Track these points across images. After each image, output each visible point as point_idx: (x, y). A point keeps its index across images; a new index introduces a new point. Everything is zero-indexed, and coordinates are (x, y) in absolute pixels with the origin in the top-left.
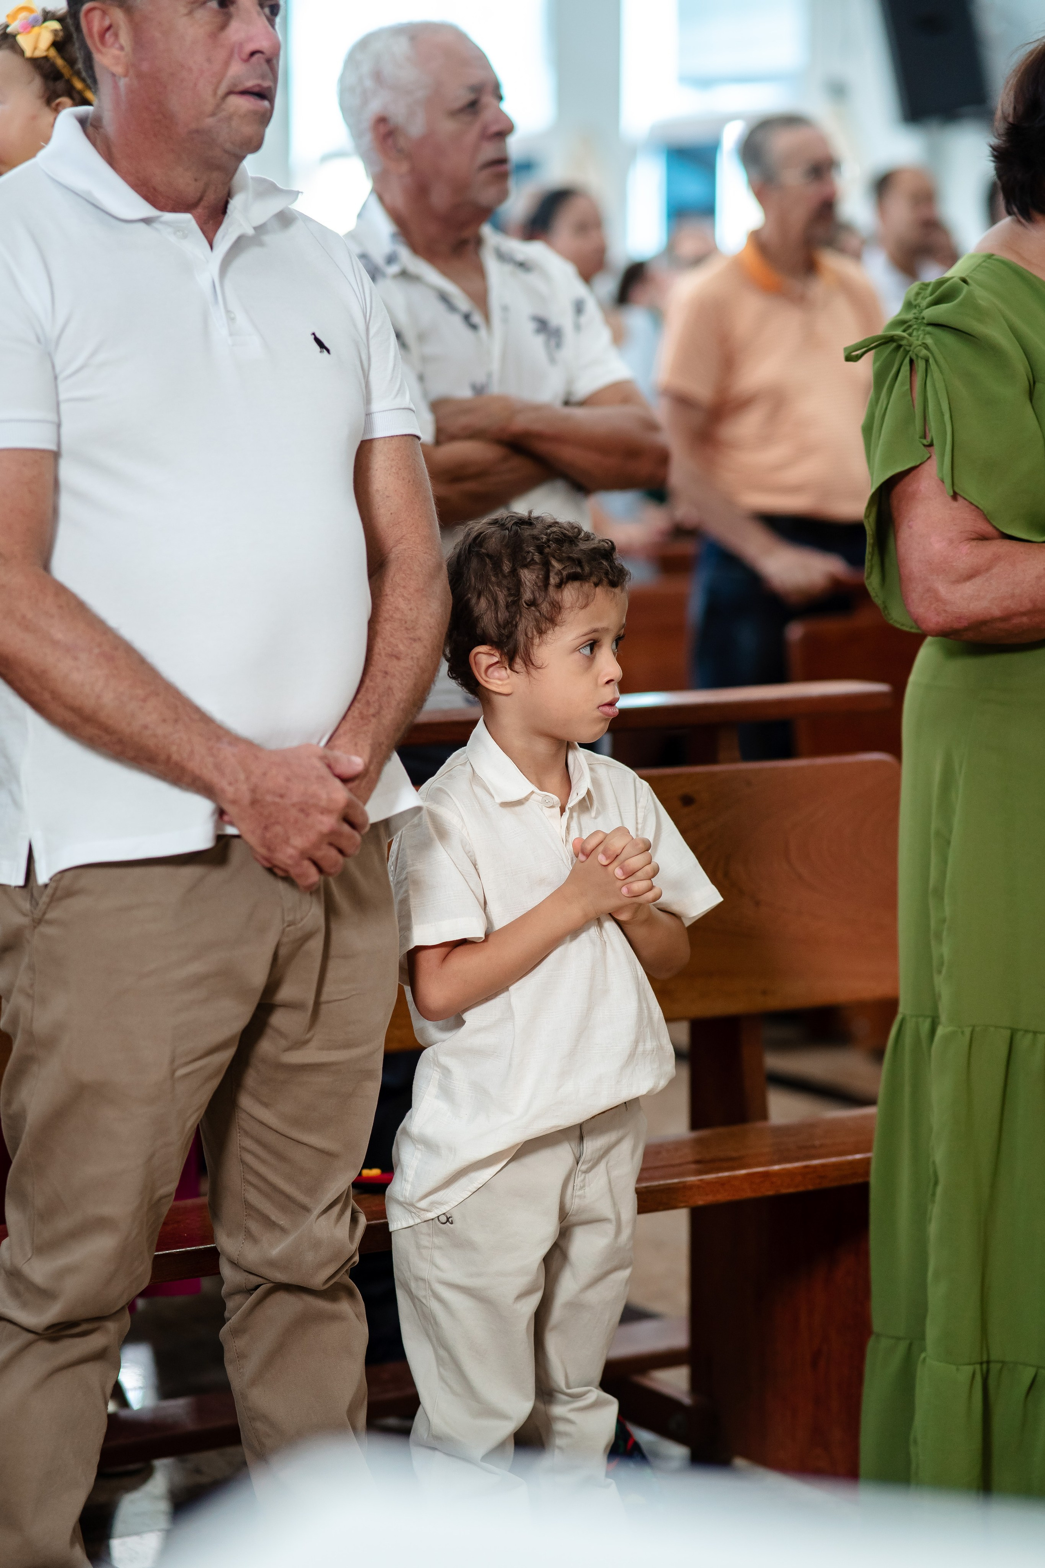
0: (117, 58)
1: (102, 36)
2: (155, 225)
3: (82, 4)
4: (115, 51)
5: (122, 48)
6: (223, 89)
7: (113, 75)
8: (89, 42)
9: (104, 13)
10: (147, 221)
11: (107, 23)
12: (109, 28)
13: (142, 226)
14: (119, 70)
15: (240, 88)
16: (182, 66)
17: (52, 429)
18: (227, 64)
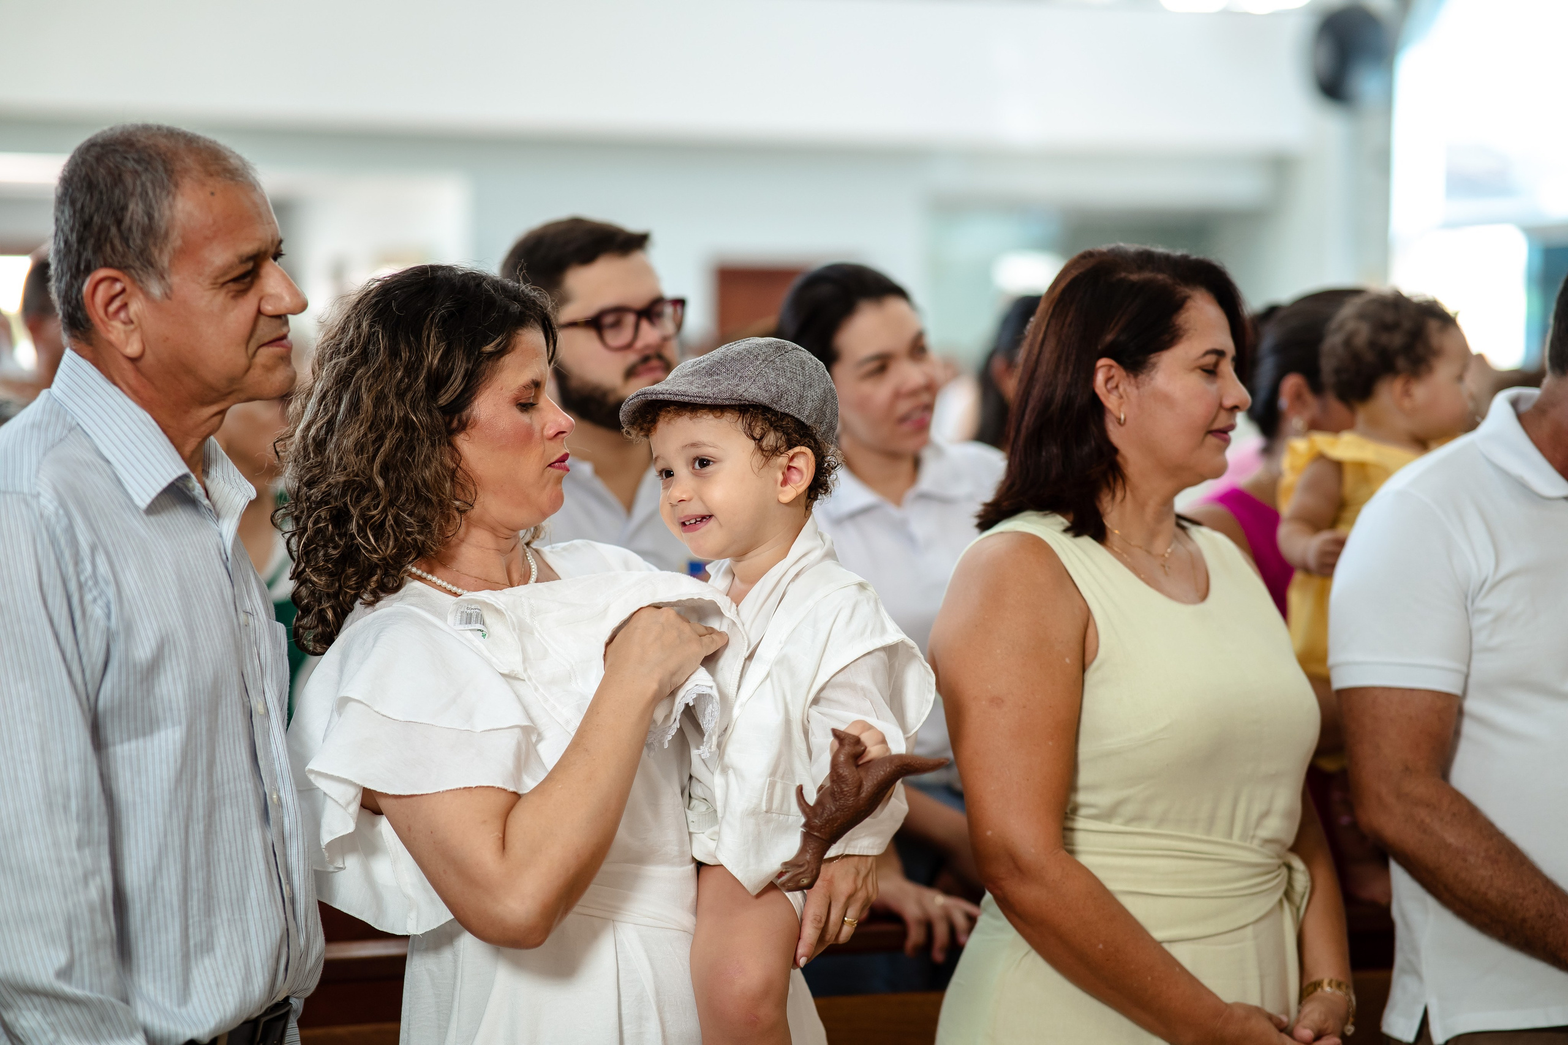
13: (1562, 503)
17: (1462, 678)
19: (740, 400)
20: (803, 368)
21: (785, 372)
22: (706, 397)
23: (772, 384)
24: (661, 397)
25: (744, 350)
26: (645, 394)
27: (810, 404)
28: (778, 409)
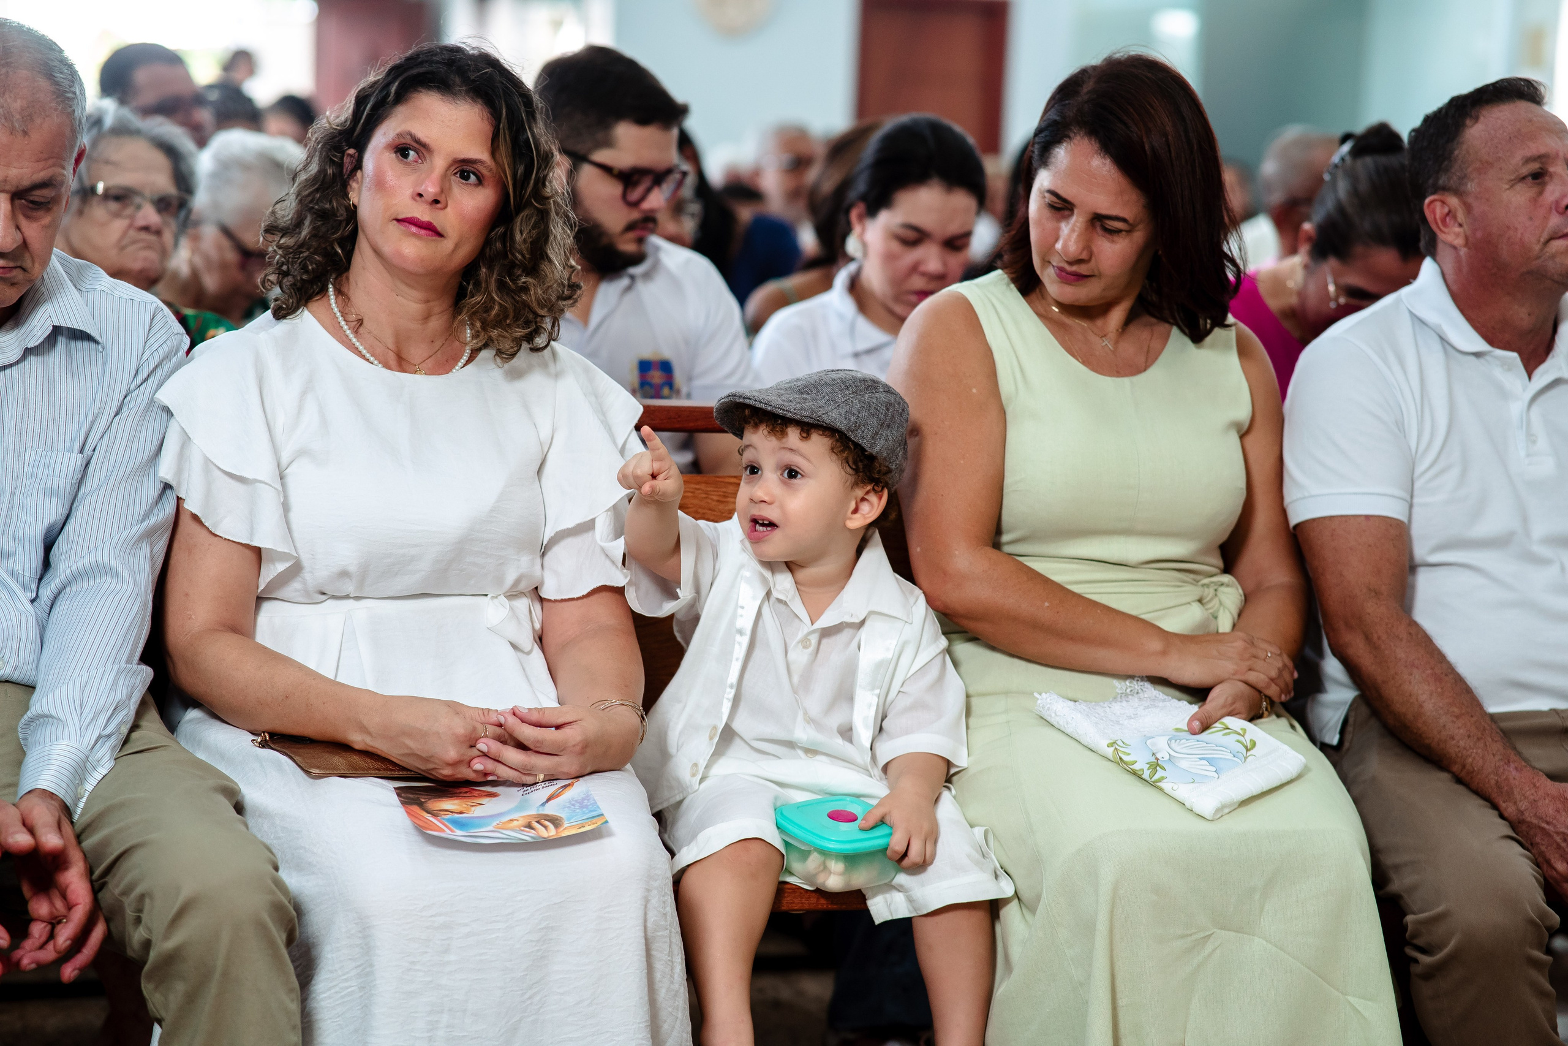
0: (1457, 235)
1: (1444, 220)
2: (1487, 358)
3: (1425, 198)
4: (1457, 229)
5: (1460, 225)
6: (1545, 236)
7: (1455, 248)
8: (1434, 227)
9: (1443, 202)
10: (1477, 355)
11: (1446, 210)
12: (1448, 214)
13: (1473, 358)
14: (1459, 242)
15: (1560, 234)
16: (1508, 228)
17: (1407, 506)
18: (1546, 219)
19: (818, 420)
20: (888, 409)
21: (870, 407)
22: (787, 411)
23: (854, 415)
24: (747, 401)
25: (839, 378)
26: (735, 396)
27: (883, 442)
28: (852, 437)
